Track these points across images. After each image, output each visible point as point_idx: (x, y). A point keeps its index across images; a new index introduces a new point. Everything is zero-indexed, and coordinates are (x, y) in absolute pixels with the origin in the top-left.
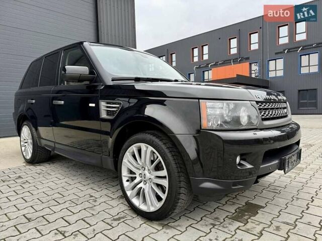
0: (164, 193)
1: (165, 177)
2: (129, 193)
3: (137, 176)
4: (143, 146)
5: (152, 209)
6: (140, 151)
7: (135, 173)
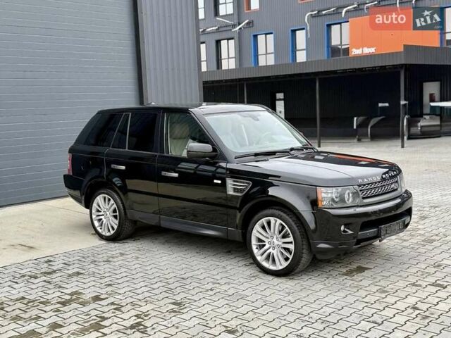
0: (291, 254)
1: (291, 243)
2: (259, 258)
3: (266, 243)
4: (272, 219)
5: (281, 268)
6: (269, 223)
7: (264, 242)
